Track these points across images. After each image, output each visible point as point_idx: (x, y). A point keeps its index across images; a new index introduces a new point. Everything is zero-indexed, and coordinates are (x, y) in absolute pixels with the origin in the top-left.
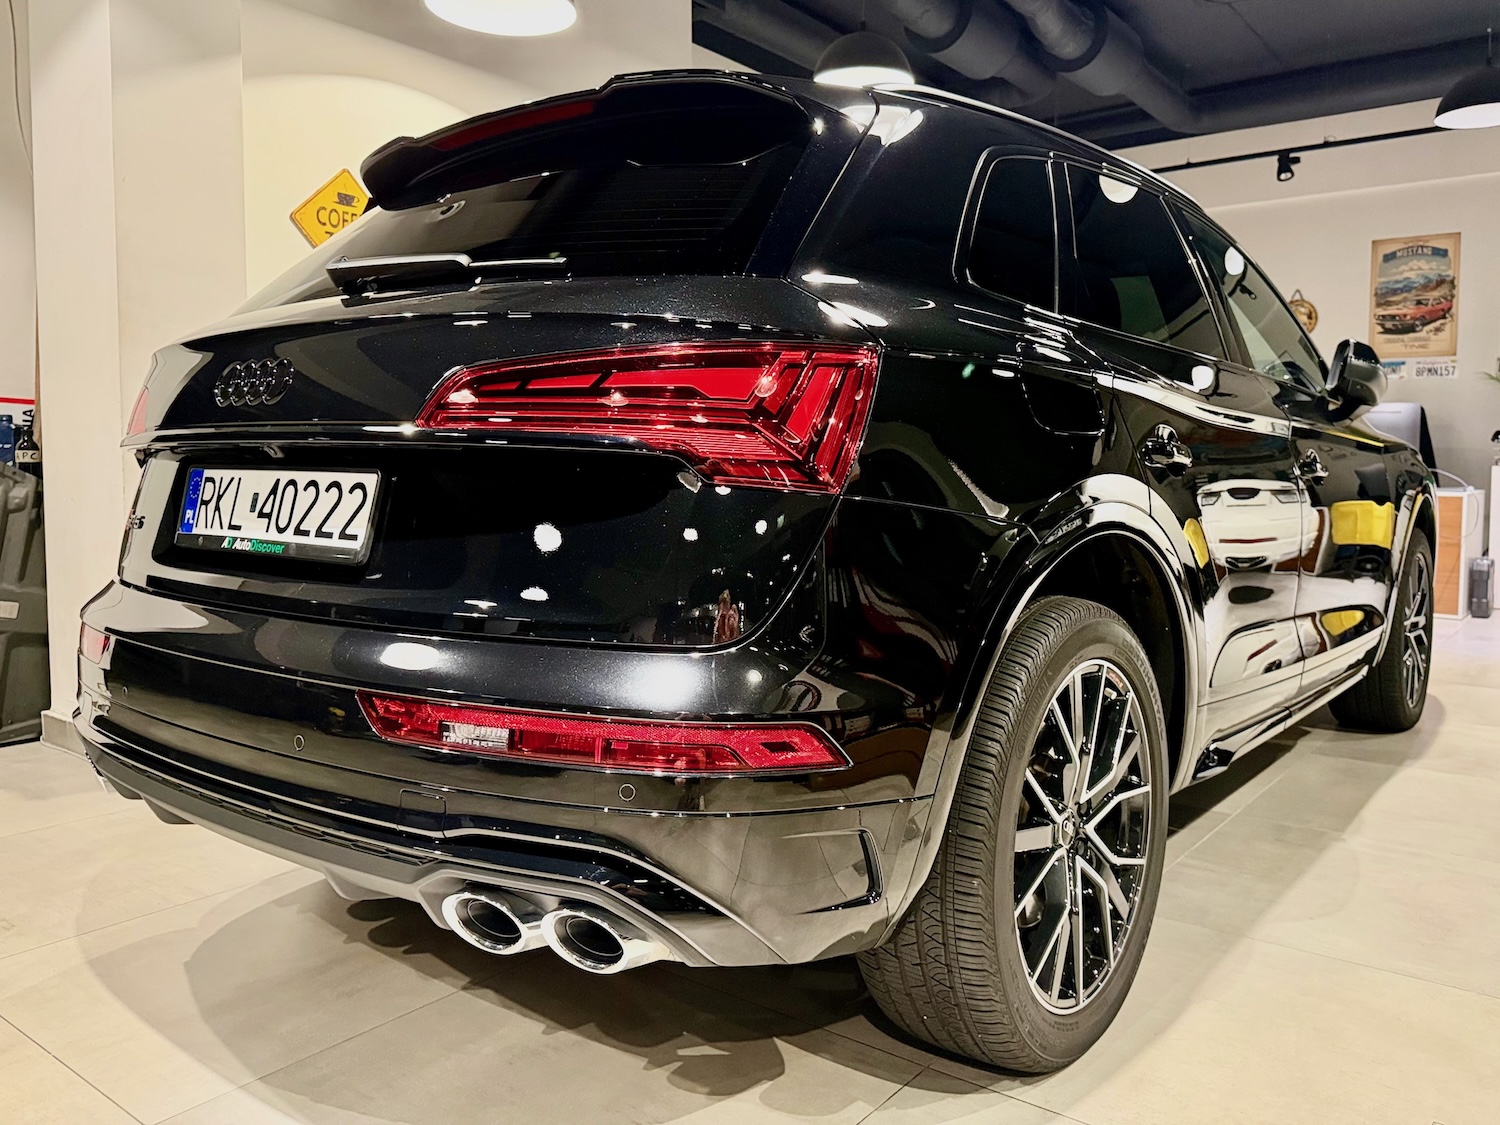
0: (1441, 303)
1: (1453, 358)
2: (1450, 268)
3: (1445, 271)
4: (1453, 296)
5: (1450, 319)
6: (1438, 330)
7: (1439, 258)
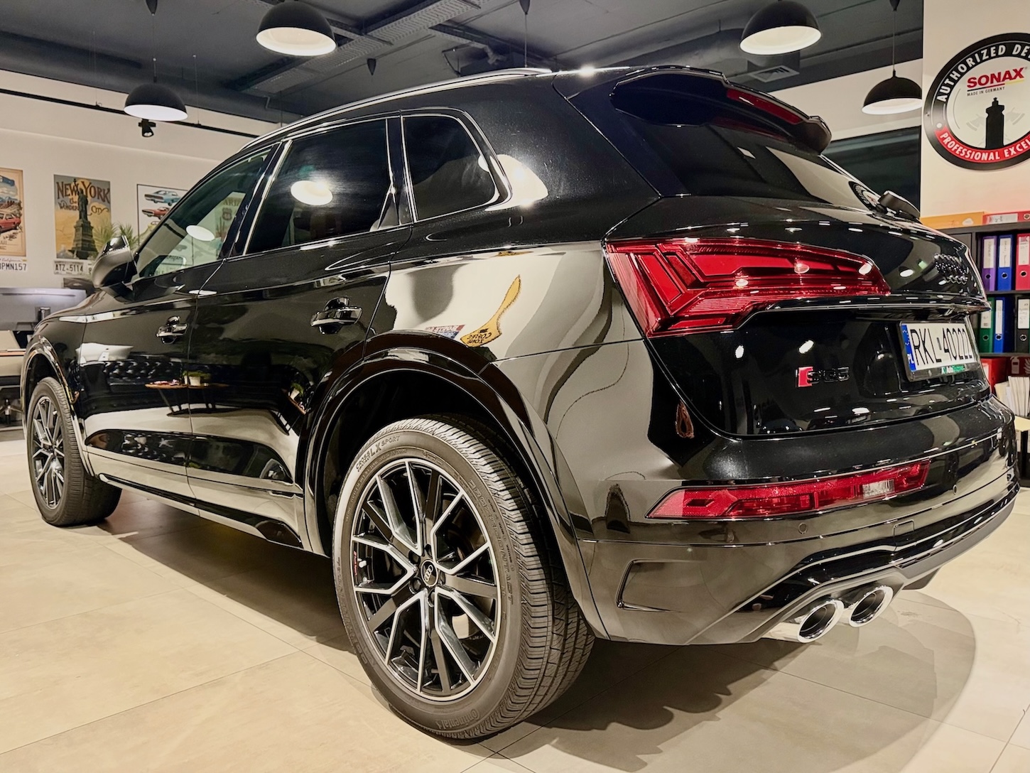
0: (13, 218)
1: (24, 258)
2: (17, 194)
3: (14, 196)
4: (20, 215)
5: (19, 230)
6: (11, 237)
7: (8, 186)
